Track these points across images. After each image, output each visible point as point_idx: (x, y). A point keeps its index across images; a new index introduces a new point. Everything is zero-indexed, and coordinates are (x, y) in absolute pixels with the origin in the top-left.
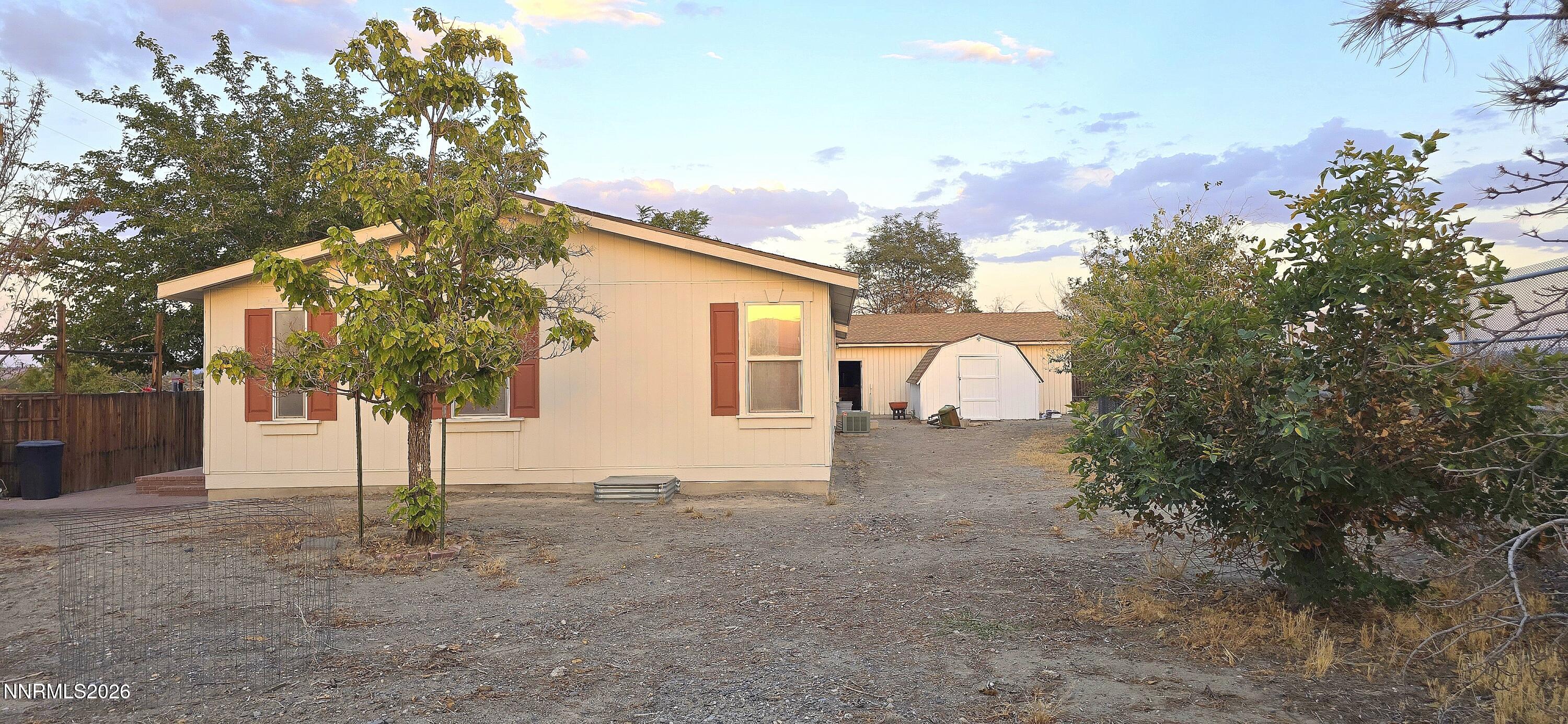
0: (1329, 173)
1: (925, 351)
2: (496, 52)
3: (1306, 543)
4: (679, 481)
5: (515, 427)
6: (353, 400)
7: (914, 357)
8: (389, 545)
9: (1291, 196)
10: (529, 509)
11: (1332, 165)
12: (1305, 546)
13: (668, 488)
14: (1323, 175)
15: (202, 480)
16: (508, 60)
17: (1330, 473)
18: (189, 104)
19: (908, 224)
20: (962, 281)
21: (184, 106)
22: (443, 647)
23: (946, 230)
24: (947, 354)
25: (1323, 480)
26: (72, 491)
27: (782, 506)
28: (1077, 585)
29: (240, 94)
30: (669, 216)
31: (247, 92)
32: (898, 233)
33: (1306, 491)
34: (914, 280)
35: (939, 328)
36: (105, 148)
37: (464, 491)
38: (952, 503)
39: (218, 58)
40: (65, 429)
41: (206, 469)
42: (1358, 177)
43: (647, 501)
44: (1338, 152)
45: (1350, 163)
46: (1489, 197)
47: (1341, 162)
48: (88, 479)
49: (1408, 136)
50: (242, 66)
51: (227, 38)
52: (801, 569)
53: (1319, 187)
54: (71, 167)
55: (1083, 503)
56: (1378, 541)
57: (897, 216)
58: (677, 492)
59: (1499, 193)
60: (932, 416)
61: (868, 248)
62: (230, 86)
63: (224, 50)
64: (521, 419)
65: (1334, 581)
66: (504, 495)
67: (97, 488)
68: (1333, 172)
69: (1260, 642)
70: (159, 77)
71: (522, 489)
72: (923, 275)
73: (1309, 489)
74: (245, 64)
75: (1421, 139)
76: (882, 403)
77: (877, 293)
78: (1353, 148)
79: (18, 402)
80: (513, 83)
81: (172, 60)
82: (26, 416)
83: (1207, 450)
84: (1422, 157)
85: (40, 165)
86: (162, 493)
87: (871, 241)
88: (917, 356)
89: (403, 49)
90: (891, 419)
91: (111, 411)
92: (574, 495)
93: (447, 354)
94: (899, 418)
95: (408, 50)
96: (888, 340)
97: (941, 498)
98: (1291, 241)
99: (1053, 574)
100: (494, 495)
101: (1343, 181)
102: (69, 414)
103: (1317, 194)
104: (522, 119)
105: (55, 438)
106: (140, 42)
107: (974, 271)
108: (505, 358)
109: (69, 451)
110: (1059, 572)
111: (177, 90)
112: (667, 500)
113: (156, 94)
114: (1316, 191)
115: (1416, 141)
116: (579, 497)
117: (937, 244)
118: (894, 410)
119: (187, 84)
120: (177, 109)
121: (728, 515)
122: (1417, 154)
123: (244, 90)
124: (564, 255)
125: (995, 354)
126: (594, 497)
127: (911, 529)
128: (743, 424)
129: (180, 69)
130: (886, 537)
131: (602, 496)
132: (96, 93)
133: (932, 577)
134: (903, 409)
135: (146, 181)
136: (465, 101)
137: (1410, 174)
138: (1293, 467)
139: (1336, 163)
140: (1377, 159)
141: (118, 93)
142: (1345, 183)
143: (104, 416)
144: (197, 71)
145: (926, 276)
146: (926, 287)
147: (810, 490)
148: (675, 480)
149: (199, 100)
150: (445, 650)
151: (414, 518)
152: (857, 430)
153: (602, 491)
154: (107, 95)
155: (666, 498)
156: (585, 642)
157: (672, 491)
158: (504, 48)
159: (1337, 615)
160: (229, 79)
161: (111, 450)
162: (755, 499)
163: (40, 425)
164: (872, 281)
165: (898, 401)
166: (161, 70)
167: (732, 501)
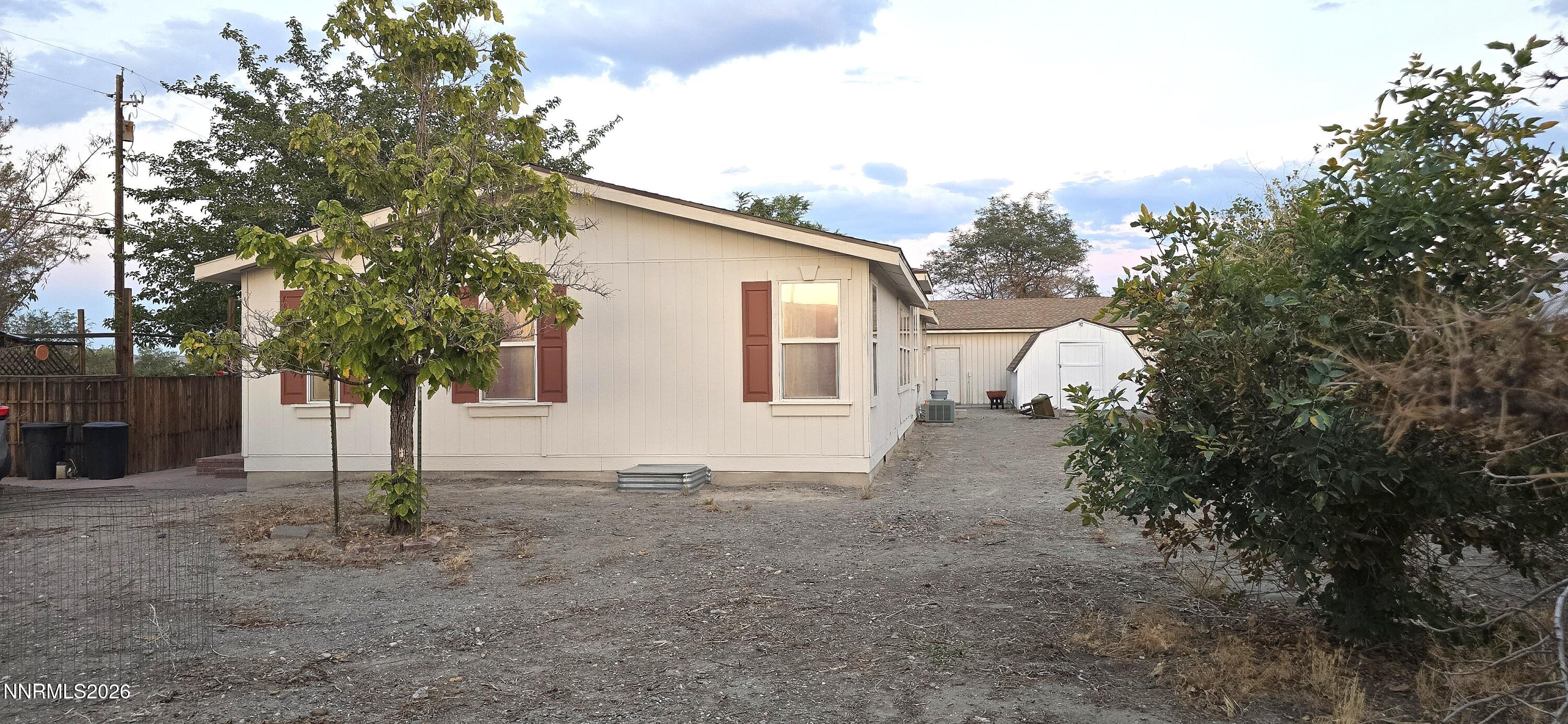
0: (1389, 98)
1: (1027, 338)
2: (486, 10)
3: (1354, 562)
4: (709, 471)
5: (543, 412)
6: (328, 381)
7: (1015, 344)
8: (367, 535)
9: (1349, 131)
10: (547, 497)
11: (1393, 87)
12: (1353, 566)
13: (695, 478)
14: (1381, 99)
15: (241, 463)
16: (499, 18)
17: (1364, 476)
18: (275, 94)
19: (1016, 205)
20: (1075, 264)
21: (269, 95)
22: (328, 655)
23: (1059, 211)
24: (1046, 340)
25: (1355, 482)
26: (140, 472)
27: (813, 499)
28: (1090, 602)
29: (318, 81)
30: (769, 202)
31: (325, 79)
32: (1004, 215)
33: (1331, 497)
34: (1023, 264)
35: (1044, 313)
36: (194, 138)
37: (492, 477)
38: (999, 499)
39: (295, 46)
40: (132, 411)
41: (244, 453)
42: (1430, 102)
43: (671, 491)
44: (1403, 70)
45: (1417, 81)
46: (1547, 86)
47: (1406, 85)
48: (157, 461)
49: (1496, 46)
50: (320, 54)
51: (299, 24)
52: (788, 572)
53: (1377, 115)
54: (166, 158)
55: (1088, 506)
56: (1453, 562)
57: (1004, 197)
58: (708, 482)
59: (1559, 79)
60: (1024, 405)
61: (974, 230)
62: (307, 73)
63: (298, 39)
64: (550, 403)
65: (1384, 611)
66: (531, 483)
67: (167, 468)
68: (1394, 94)
69: (1280, 686)
70: (245, 67)
71: (551, 477)
72: (1033, 258)
73: (1336, 495)
74: (323, 52)
75: (1511, 48)
76: (981, 392)
77: (983, 278)
78: (1422, 64)
79: (89, 383)
80: (511, 46)
81: (256, 50)
82: (96, 398)
83: (1202, 443)
84: (1514, 71)
85: (136, 157)
86: (219, 475)
87: (978, 224)
88: (1018, 343)
89: (389, 10)
90: (988, 408)
91: (181, 393)
92: (601, 483)
93: (412, 332)
94: (997, 408)
95: (393, 10)
96: (988, 325)
97: (990, 494)
98: (1327, 181)
99: (1071, 585)
100: (522, 483)
101: (1409, 107)
102: (135, 397)
103: (1374, 124)
104: (514, 82)
105: (122, 419)
106: (226, 34)
107: (1087, 254)
108: (480, 336)
109: (136, 432)
110: (1079, 583)
111: (262, 79)
112: (691, 491)
113: (241, 82)
114: (1373, 120)
115: (1504, 52)
116: (605, 485)
117: (1047, 225)
118: (992, 400)
119: (271, 74)
120: (261, 99)
121: (746, 509)
122: (1507, 69)
123: (322, 77)
124: (570, 229)
125: (1099, 340)
126: (617, 487)
127: (938, 528)
128: (777, 411)
129: (264, 58)
130: (905, 537)
131: (625, 485)
132: (180, 83)
133: (928, 586)
134: (1002, 399)
135: (229, 169)
136: (454, 64)
137: (1498, 94)
138: (1313, 467)
139: (1398, 83)
140: (1457, 78)
141: (201, 83)
142: (1412, 109)
143: (173, 398)
144: (277, 60)
145: (1038, 259)
146: (1036, 271)
147: (847, 482)
148: (705, 469)
149: (284, 90)
150: (328, 659)
151: (392, 506)
152: (940, 420)
153: (624, 480)
154: (191, 86)
155: (691, 488)
156: (483, 655)
157: (701, 481)
158: (495, 5)
159: (1397, 652)
160: (306, 66)
161: (181, 431)
162: (785, 491)
163: (108, 406)
164: (978, 265)
165: (998, 389)
166: (246, 61)
167: (762, 493)
